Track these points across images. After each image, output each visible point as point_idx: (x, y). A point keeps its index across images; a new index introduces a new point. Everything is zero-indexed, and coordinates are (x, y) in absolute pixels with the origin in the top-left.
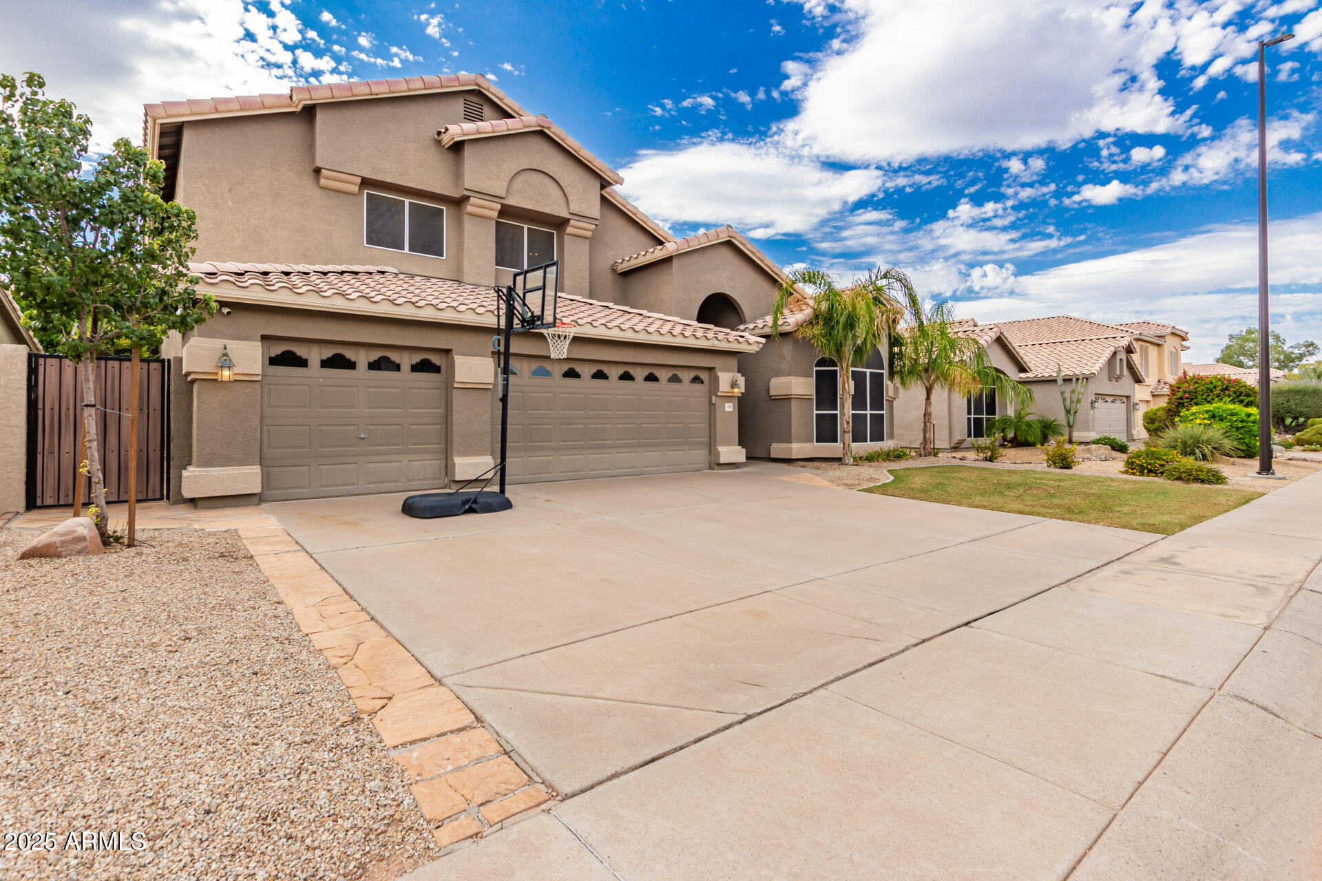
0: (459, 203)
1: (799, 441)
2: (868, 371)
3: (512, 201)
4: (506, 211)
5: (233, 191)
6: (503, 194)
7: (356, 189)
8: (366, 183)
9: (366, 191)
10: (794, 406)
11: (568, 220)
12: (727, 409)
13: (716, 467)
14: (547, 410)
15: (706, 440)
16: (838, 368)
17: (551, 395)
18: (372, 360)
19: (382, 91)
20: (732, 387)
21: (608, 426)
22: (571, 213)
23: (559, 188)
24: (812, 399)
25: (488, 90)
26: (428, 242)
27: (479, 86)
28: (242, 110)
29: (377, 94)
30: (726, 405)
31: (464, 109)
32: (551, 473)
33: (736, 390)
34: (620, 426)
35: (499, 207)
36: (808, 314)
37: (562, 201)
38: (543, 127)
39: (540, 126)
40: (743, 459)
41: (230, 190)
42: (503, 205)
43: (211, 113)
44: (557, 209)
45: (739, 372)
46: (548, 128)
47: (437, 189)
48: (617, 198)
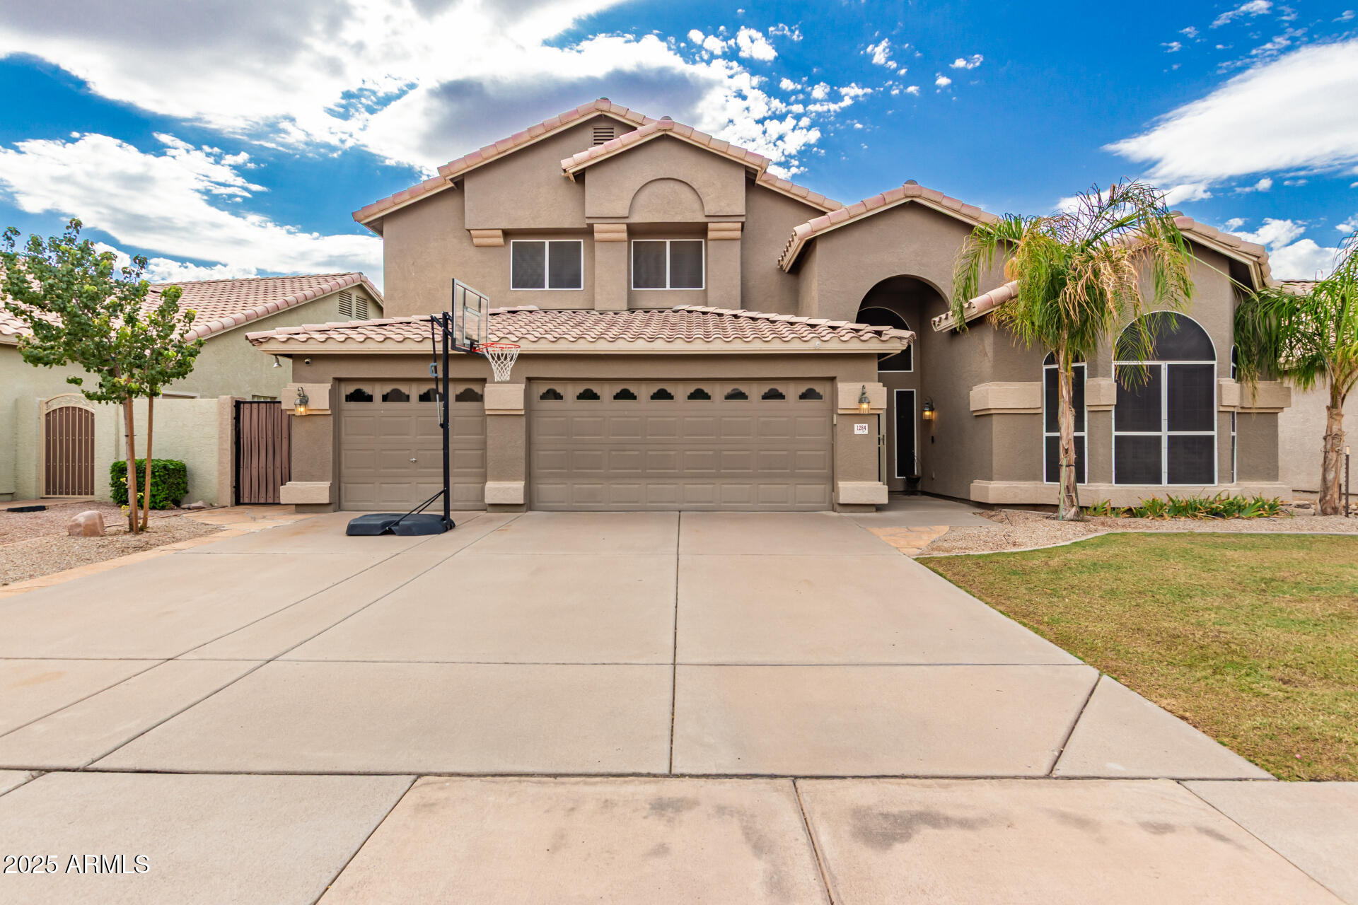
0: (588, 232)
1: (1005, 477)
2: (1164, 365)
3: (637, 218)
4: (633, 230)
5: (415, 264)
6: (625, 213)
7: (501, 241)
8: (507, 234)
9: (512, 241)
10: (997, 424)
11: (706, 224)
12: (857, 432)
13: (838, 508)
14: (595, 435)
15: (827, 471)
16: (1085, 364)
17: (599, 419)
18: (422, 393)
19: (509, 147)
20: (861, 401)
21: (673, 453)
22: (706, 216)
23: (692, 192)
24: (1042, 414)
25: (610, 112)
26: (567, 276)
27: (602, 111)
28: (412, 198)
29: (505, 151)
30: (856, 425)
31: (593, 138)
32: (600, 502)
33: (865, 406)
34: (688, 453)
35: (625, 227)
36: (1013, 287)
37: (697, 206)
38: (665, 130)
39: (659, 130)
40: (884, 499)
41: (413, 264)
42: (629, 225)
43: (391, 207)
44: (693, 215)
45: (879, 381)
46: (670, 130)
47: (567, 224)
48: (778, 184)
